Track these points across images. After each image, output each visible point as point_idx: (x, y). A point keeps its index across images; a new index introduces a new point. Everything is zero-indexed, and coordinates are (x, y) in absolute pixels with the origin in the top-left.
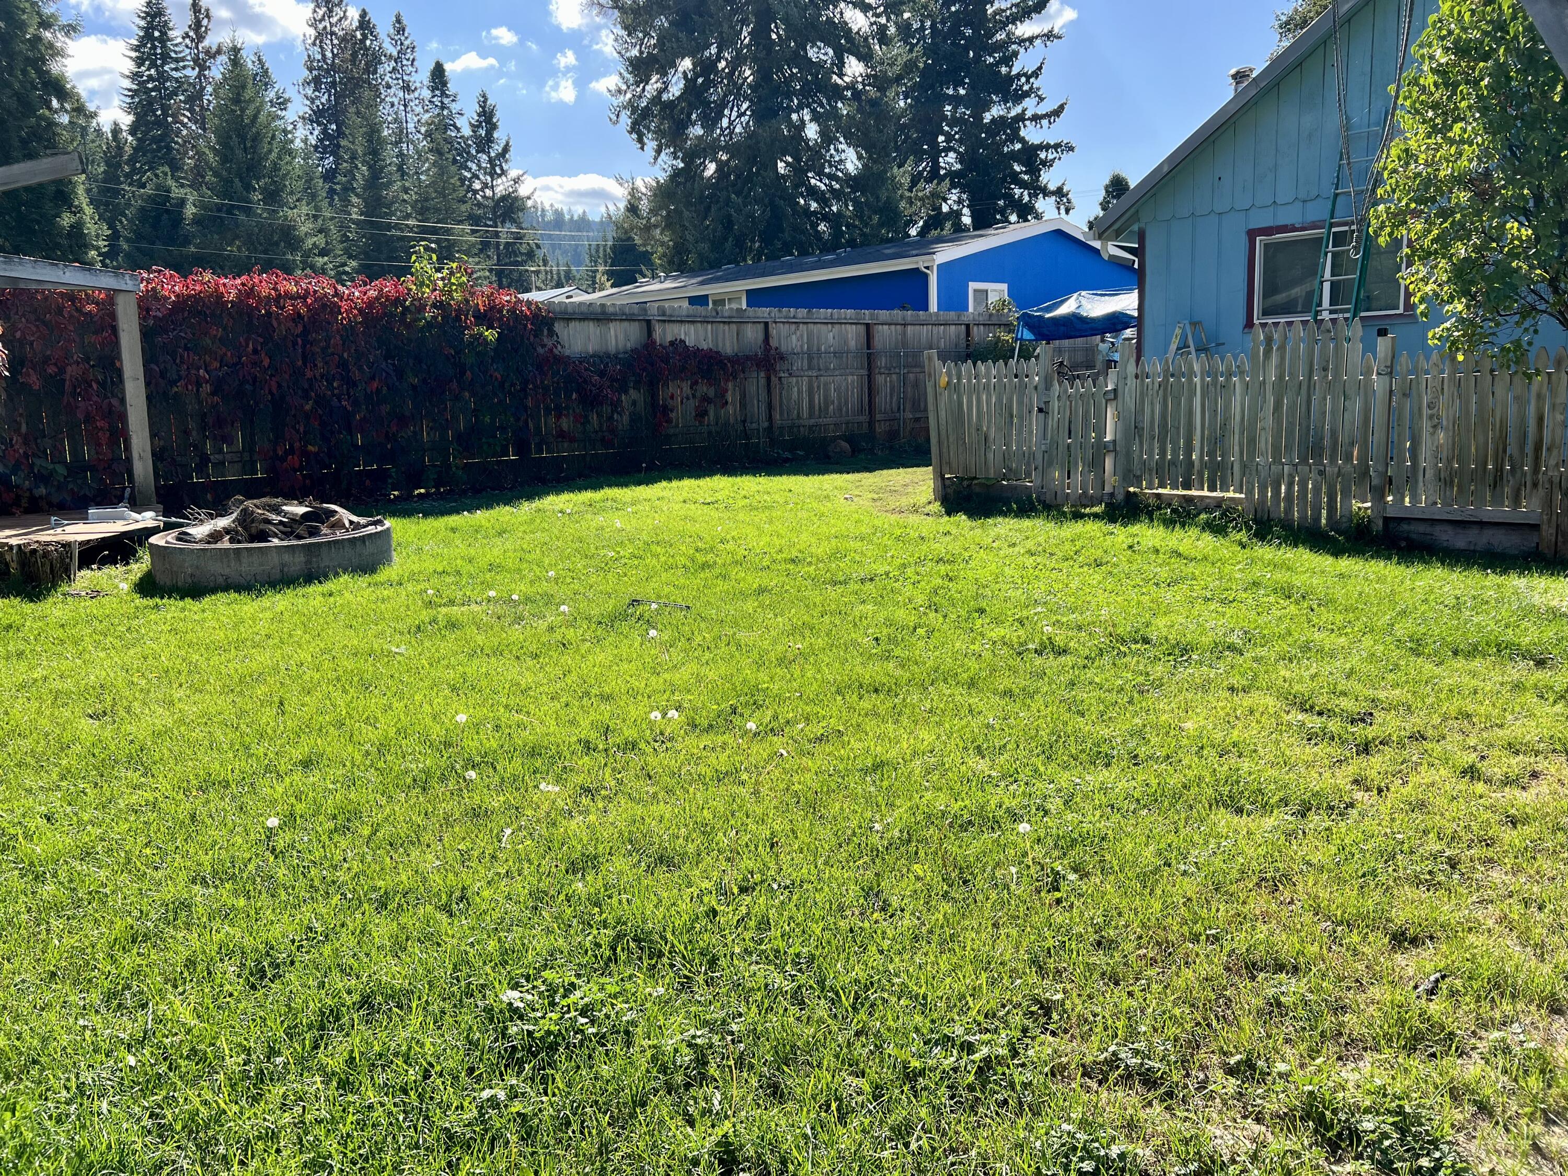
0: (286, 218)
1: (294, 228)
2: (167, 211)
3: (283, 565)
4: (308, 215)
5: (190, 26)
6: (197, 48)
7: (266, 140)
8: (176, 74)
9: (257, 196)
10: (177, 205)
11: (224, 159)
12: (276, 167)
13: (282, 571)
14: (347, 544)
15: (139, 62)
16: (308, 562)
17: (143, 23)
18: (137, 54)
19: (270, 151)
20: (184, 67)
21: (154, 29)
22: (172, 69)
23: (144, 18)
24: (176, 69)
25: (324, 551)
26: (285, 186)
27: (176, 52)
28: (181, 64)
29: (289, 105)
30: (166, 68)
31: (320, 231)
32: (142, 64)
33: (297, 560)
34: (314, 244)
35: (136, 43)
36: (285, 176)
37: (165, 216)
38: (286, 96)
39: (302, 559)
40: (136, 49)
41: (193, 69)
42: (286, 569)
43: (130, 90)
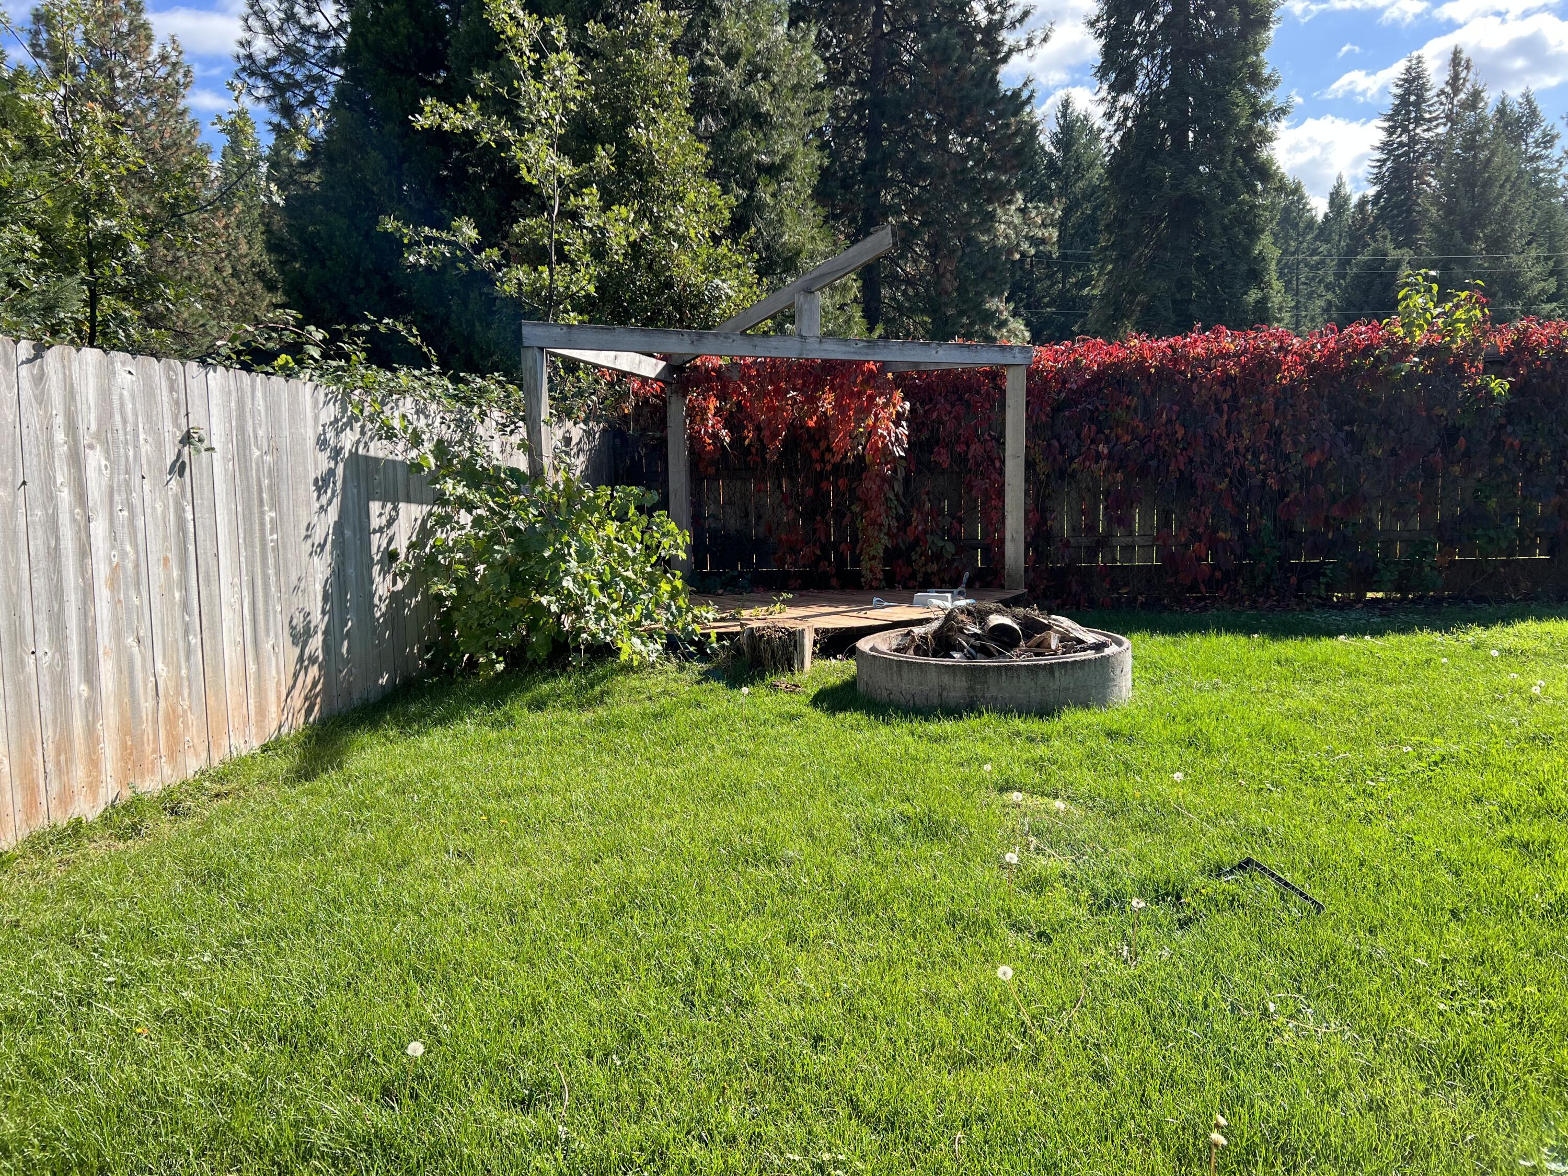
0: (1510, 264)
1: (1518, 274)
2: (1381, 275)
3: (943, 688)
4: (1538, 258)
5: (1447, 83)
6: (1452, 103)
7: (1497, 184)
8: (1427, 135)
9: (1480, 245)
10: (1391, 268)
11: (1449, 210)
12: (1506, 211)
13: (940, 695)
14: (1024, 672)
15: (1390, 131)
16: (971, 689)
17: (1399, 91)
18: (1391, 123)
19: (1500, 196)
20: (1437, 126)
21: (1410, 94)
22: (1425, 131)
23: (1401, 86)
24: (1428, 130)
25: (992, 678)
26: (1513, 230)
27: (1430, 112)
28: (1434, 123)
29: (1556, 141)
30: (1418, 131)
31: (1551, 274)
32: (1394, 133)
33: (958, 684)
34: (1543, 290)
35: (1390, 112)
36: (1515, 218)
37: (1378, 280)
38: (1554, 132)
39: (965, 684)
40: (1390, 118)
41: (1445, 125)
42: (945, 694)
43: (1378, 161)
